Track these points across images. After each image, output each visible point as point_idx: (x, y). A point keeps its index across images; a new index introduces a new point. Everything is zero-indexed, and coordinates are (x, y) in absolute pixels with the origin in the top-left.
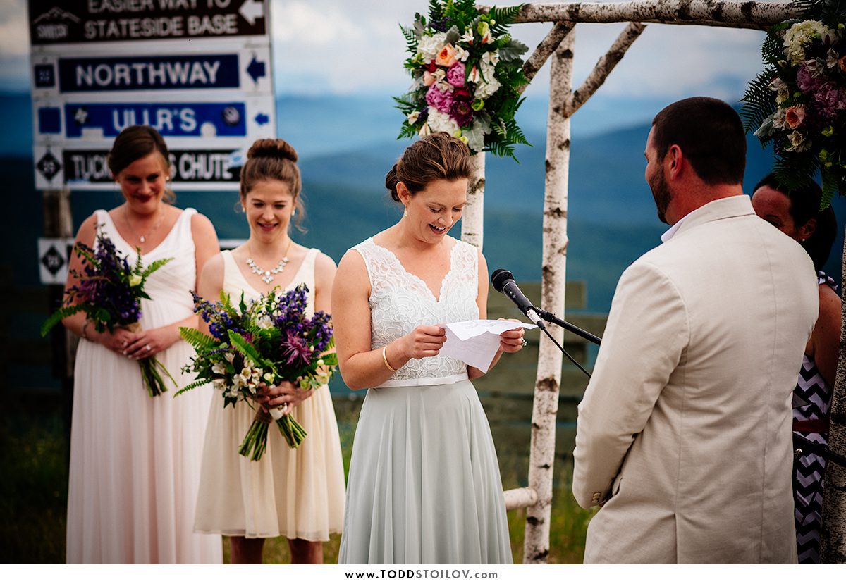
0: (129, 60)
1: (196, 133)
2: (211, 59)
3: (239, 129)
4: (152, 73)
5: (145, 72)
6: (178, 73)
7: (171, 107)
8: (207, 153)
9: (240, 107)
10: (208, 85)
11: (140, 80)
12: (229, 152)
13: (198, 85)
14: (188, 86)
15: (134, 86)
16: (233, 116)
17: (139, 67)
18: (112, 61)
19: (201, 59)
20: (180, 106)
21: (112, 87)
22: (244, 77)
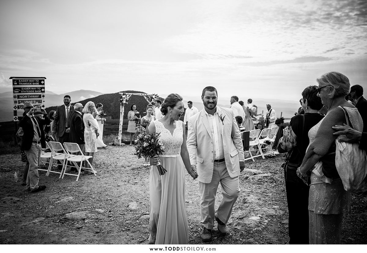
0: (27, 95)
1: (36, 103)
2: (38, 95)
3: (41, 102)
4: (30, 96)
5: (29, 97)
6: (33, 96)
7: (32, 100)
8: (37, 105)
9: (41, 100)
10: (37, 98)
11: (28, 97)
12: (40, 105)
13: (36, 98)
14: (35, 98)
15: (28, 98)
16: (40, 101)
17: (28, 96)
18: (25, 95)
19: (37, 95)
20: (34, 100)
21: (25, 98)
22: (42, 97)
